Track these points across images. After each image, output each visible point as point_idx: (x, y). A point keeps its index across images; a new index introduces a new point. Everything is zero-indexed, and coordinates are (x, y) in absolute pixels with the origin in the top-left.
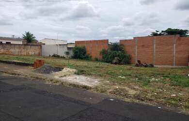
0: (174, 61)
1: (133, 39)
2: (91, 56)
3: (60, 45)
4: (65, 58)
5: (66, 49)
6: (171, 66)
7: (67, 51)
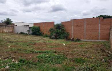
0: (99, 36)
1: (70, 21)
2: (43, 33)
3: (25, 26)
4: (27, 34)
5: (28, 28)
6: (96, 41)
7: (28, 29)
